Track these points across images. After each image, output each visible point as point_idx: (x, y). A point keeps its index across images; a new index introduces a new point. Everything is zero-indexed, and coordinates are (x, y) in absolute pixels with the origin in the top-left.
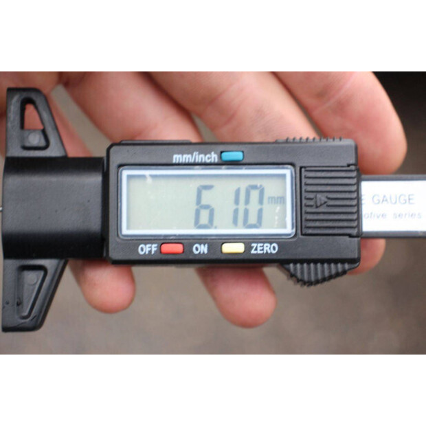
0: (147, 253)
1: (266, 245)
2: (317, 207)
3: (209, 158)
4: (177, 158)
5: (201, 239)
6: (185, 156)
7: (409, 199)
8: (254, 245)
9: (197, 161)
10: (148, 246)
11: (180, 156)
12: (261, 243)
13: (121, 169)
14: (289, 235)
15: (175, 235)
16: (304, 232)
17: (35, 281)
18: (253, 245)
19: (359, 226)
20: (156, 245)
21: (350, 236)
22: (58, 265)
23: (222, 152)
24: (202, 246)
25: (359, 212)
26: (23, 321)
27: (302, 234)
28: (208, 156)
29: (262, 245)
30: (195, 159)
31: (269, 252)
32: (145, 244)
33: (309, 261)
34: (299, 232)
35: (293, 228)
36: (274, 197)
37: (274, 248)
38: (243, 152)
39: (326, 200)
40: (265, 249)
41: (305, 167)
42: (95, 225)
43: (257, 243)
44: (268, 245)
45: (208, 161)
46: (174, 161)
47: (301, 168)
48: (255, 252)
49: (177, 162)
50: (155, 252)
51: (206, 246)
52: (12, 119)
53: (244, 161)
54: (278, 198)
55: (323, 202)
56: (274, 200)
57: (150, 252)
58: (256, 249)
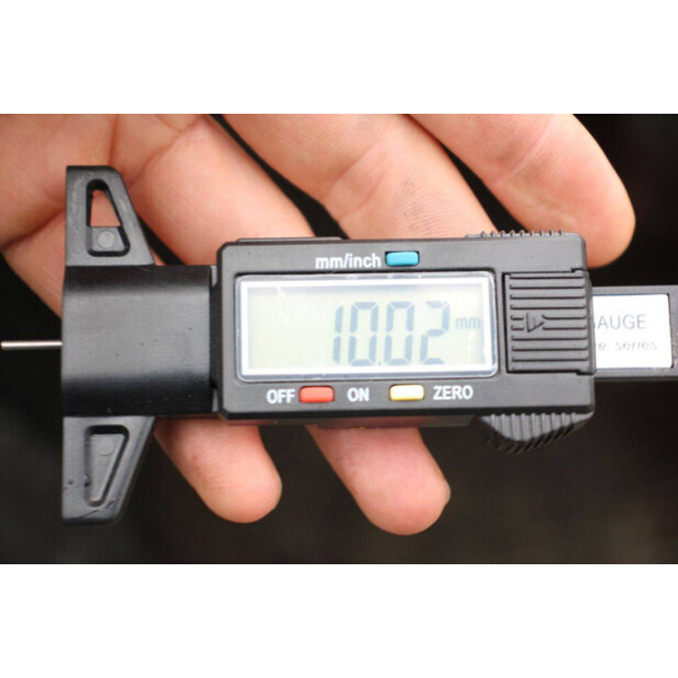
0: (280, 401)
1: (455, 387)
2: (529, 331)
3: (368, 262)
4: (321, 263)
5: (358, 381)
6: (333, 259)
7: (639, 322)
8: (438, 388)
9: (351, 266)
10: (281, 391)
11: (326, 259)
12: (447, 384)
13: (239, 279)
14: (489, 372)
15: (320, 376)
16: (510, 368)
17: (111, 450)
18: (436, 387)
19: (591, 358)
20: (293, 390)
21: (579, 372)
22: (145, 424)
23: (387, 253)
24: (361, 389)
25: (590, 338)
26: (94, 509)
27: (508, 372)
28: (367, 258)
29: (449, 387)
30: (348, 264)
31: (460, 397)
32: (277, 389)
33: (518, 411)
34: (503, 368)
35: (494, 363)
36: (465, 319)
37: (468, 392)
38: (418, 252)
39: (542, 320)
40: (454, 393)
41: (509, 274)
42: (199, 363)
43: (443, 385)
44: (459, 387)
45: (368, 266)
46: (317, 267)
47: (504, 275)
48: (440, 398)
49: (322, 268)
50: (292, 399)
51: (367, 390)
52: (74, 211)
53: (420, 266)
54: (470, 319)
55: (538, 323)
56: (465, 323)
57: (284, 399)
58: (441, 394)
